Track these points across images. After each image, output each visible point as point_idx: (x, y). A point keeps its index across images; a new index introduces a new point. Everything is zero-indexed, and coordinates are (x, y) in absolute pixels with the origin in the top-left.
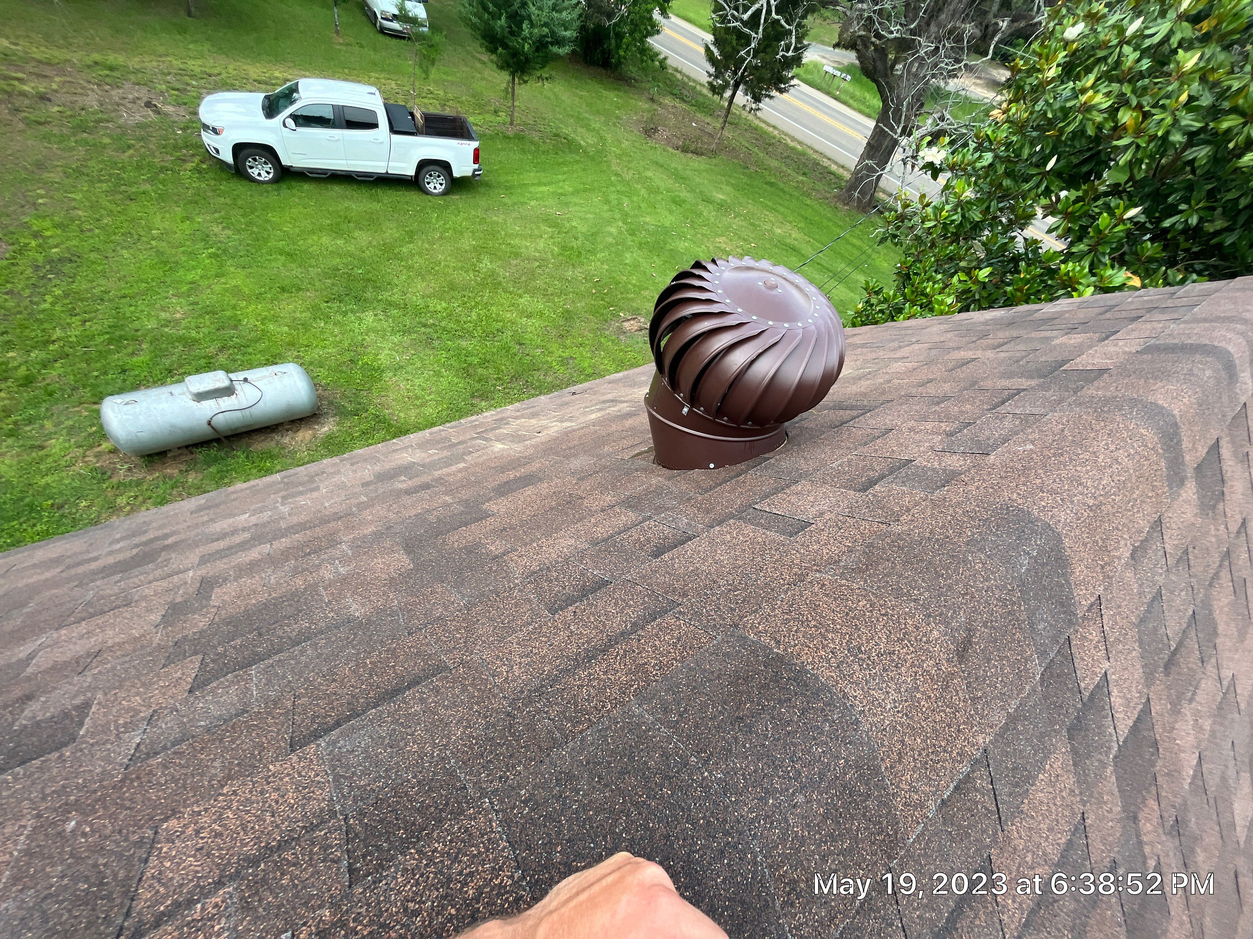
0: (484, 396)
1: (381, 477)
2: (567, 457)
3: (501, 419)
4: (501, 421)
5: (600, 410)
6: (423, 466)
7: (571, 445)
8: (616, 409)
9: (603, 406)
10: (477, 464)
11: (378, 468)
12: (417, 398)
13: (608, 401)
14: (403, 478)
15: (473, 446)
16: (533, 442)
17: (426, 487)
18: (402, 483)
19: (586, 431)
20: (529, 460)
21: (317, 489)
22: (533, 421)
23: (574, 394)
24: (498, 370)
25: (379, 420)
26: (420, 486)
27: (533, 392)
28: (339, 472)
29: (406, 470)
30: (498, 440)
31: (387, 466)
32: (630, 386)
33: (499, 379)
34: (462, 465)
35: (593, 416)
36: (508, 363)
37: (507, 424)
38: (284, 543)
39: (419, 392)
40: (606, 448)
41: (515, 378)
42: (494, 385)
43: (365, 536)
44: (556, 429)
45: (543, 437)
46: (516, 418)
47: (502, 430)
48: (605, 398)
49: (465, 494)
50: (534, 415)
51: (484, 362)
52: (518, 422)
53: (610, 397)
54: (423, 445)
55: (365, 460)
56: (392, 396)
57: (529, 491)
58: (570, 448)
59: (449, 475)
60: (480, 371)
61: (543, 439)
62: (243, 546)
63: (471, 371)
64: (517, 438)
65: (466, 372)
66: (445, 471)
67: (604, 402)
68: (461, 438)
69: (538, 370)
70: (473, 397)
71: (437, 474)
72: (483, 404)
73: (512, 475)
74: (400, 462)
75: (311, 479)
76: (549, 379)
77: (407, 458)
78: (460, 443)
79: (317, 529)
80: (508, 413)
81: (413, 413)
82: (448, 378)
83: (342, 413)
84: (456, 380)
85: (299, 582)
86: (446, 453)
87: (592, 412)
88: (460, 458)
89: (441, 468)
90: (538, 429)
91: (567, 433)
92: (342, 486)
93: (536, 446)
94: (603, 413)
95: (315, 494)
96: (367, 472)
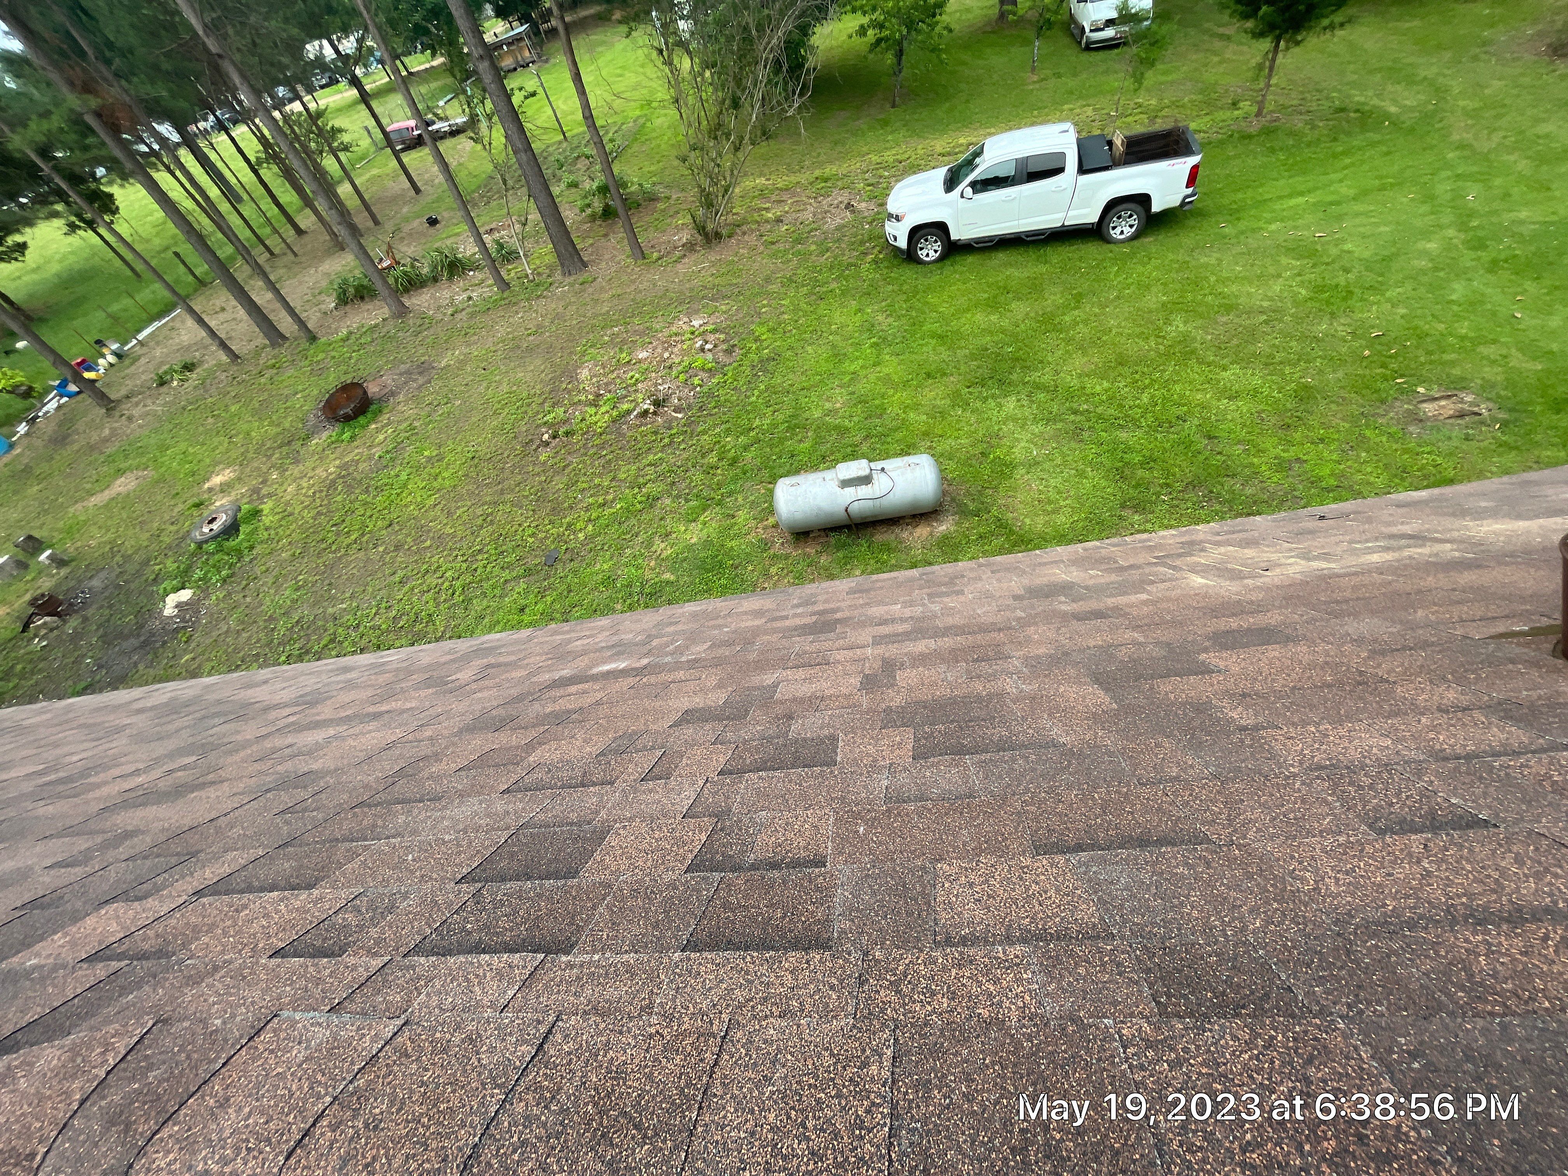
0: (1139, 508)
1: (1035, 593)
2: (1339, 615)
3: (1192, 543)
4: (1192, 547)
5: (1387, 549)
6: (1086, 588)
7: (1337, 596)
8: (1426, 550)
9: (1393, 543)
10: (1169, 600)
11: (1026, 581)
12: (1050, 502)
13: (1403, 536)
14: (1063, 599)
15: (1155, 574)
16: (1259, 582)
17: (1099, 615)
18: (1065, 606)
19: (1366, 579)
20: (1258, 608)
21: (961, 592)
22: (1249, 552)
23: (1322, 518)
24: (1168, 473)
25: (1001, 524)
26: (1091, 613)
27: (1218, 507)
28: (980, 579)
29: (1065, 589)
30: (1193, 571)
31: (1038, 581)
32: (1454, 515)
33: (1168, 485)
34: (1144, 596)
35: (1375, 558)
36: (1184, 464)
37: (1203, 550)
38: (947, 642)
39: (1053, 495)
40: (1420, 613)
41: (1192, 485)
42: (1158, 495)
43: (1038, 657)
44: (1298, 568)
45: (1273, 577)
46: (1218, 544)
47: (1196, 559)
48: (1394, 530)
49: (1165, 635)
50: (1249, 543)
51: (1148, 462)
52: (1222, 549)
53: (1407, 529)
54: (1077, 562)
55: (1007, 570)
56: (1020, 497)
57: (1274, 652)
58: (1337, 602)
59: (1131, 606)
60: (1140, 473)
61: (1277, 581)
62: (906, 636)
63: (1127, 472)
64: (1221, 571)
65: (1121, 473)
66: (1122, 600)
67: (1392, 536)
68: (1132, 561)
69: (1234, 476)
70: (1123, 506)
71: (1111, 602)
72: (1136, 517)
73: (1234, 623)
74: (1052, 579)
75: (952, 580)
76: (1249, 491)
77: (1061, 575)
78: (1131, 567)
79: (979, 637)
80: (1201, 536)
81: (1041, 520)
82: (1094, 479)
83: (963, 512)
84: (1103, 483)
85: (978, 687)
86: (1113, 577)
87: (1371, 551)
88: (1139, 586)
89: (1112, 595)
90: (1263, 565)
91: (1325, 579)
92: (989, 595)
93: (1267, 589)
94: (1396, 555)
95: (962, 598)
96: (1016, 584)
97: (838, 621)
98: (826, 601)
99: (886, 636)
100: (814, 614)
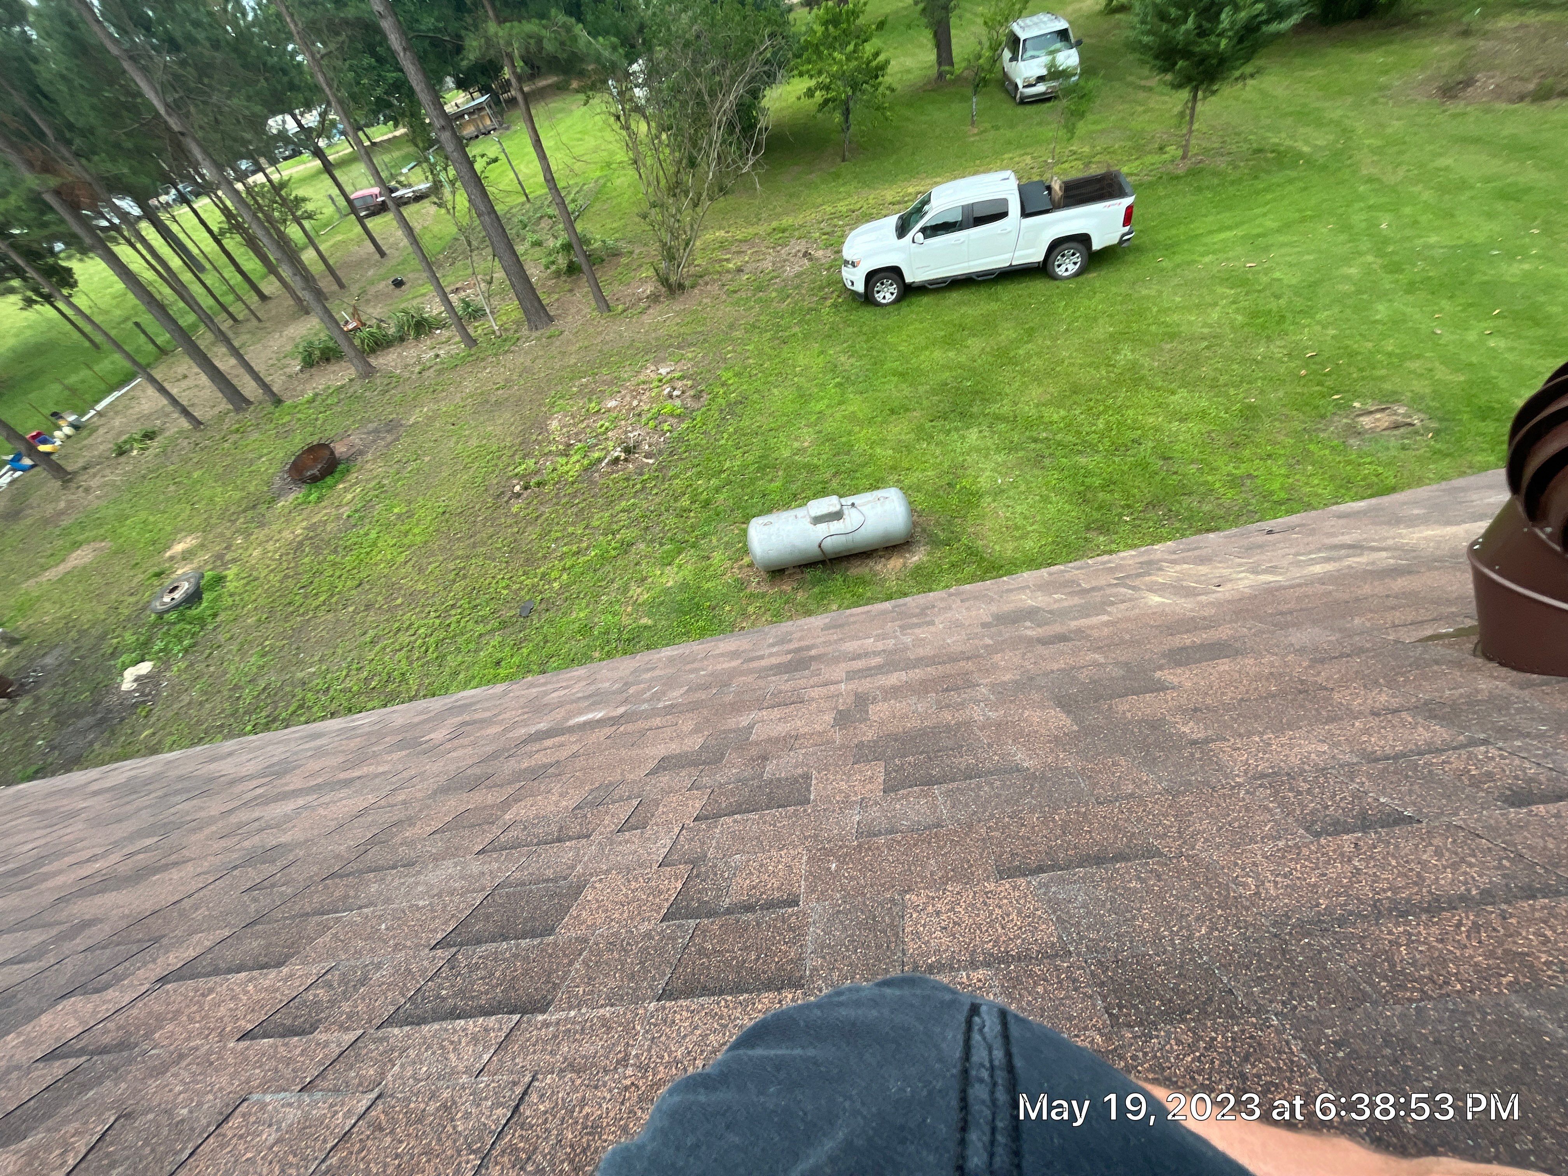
0: (1103, 528)
1: (1002, 619)
2: (1284, 626)
3: (1150, 563)
4: (1150, 566)
5: (1328, 560)
6: (1051, 612)
7: (1284, 608)
8: (1363, 559)
9: (1334, 554)
10: (1128, 619)
11: (994, 608)
12: (1017, 528)
13: (1343, 546)
14: (1028, 624)
15: (1115, 595)
16: (1212, 598)
17: (1063, 638)
18: (1030, 631)
19: (1309, 590)
20: (1210, 623)
21: (932, 623)
22: (1203, 569)
23: (1270, 532)
24: (1128, 495)
25: (971, 552)
26: (1055, 637)
27: (1178, 525)
28: (950, 608)
29: (1031, 614)
30: (1150, 590)
31: (1007, 608)
32: (1389, 523)
33: (1129, 506)
34: (1105, 618)
35: (1318, 569)
36: (1143, 485)
37: (1160, 569)
38: (917, 674)
39: (1020, 521)
40: (1357, 621)
41: (1151, 505)
42: (1120, 515)
43: (1005, 683)
44: (1246, 582)
45: (1225, 593)
46: (1174, 562)
47: (1154, 578)
48: (1335, 541)
49: (1124, 655)
50: (1203, 560)
51: (1108, 485)
52: (1178, 568)
53: (1347, 539)
54: (1043, 587)
55: (976, 598)
56: (988, 524)
57: (1224, 665)
58: (1282, 614)
59: (1091, 627)
60: (1101, 495)
61: (1228, 596)
62: (879, 669)
63: (1089, 495)
64: (1178, 589)
65: (1083, 497)
66: (1083, 622)
67: (1333, 547)
68: (1094, 583)
69: (1190, 494)
70: (1088, 529)
71: (1074, 624)
72: (1101, 539)
73: (1188, 639)
74: (1020, 605)
75: (923, 612)
76: (1206, 508)
77: (1027, 600)
78: (1093, 589)
79: (948, 666)
80: (1158, 555)
81: (1010, 546)
82: (1058, 503)
83: (935, 542)
84: (1067, 507)
85: (947, 716)
86: (1076, 600)
87: (1314, 562)
88: (1100, 608)
89: (1075, 619)
90: (1215, 581)
91: (1271, 591)
92: (958, 625)
93: (1218, 604)
94: (1337, 565)
95: (932, 629)
96: (984, 612)
97: (812, 658)
98: (801, 639)
99: (859, 671)
100: (789, 652)
